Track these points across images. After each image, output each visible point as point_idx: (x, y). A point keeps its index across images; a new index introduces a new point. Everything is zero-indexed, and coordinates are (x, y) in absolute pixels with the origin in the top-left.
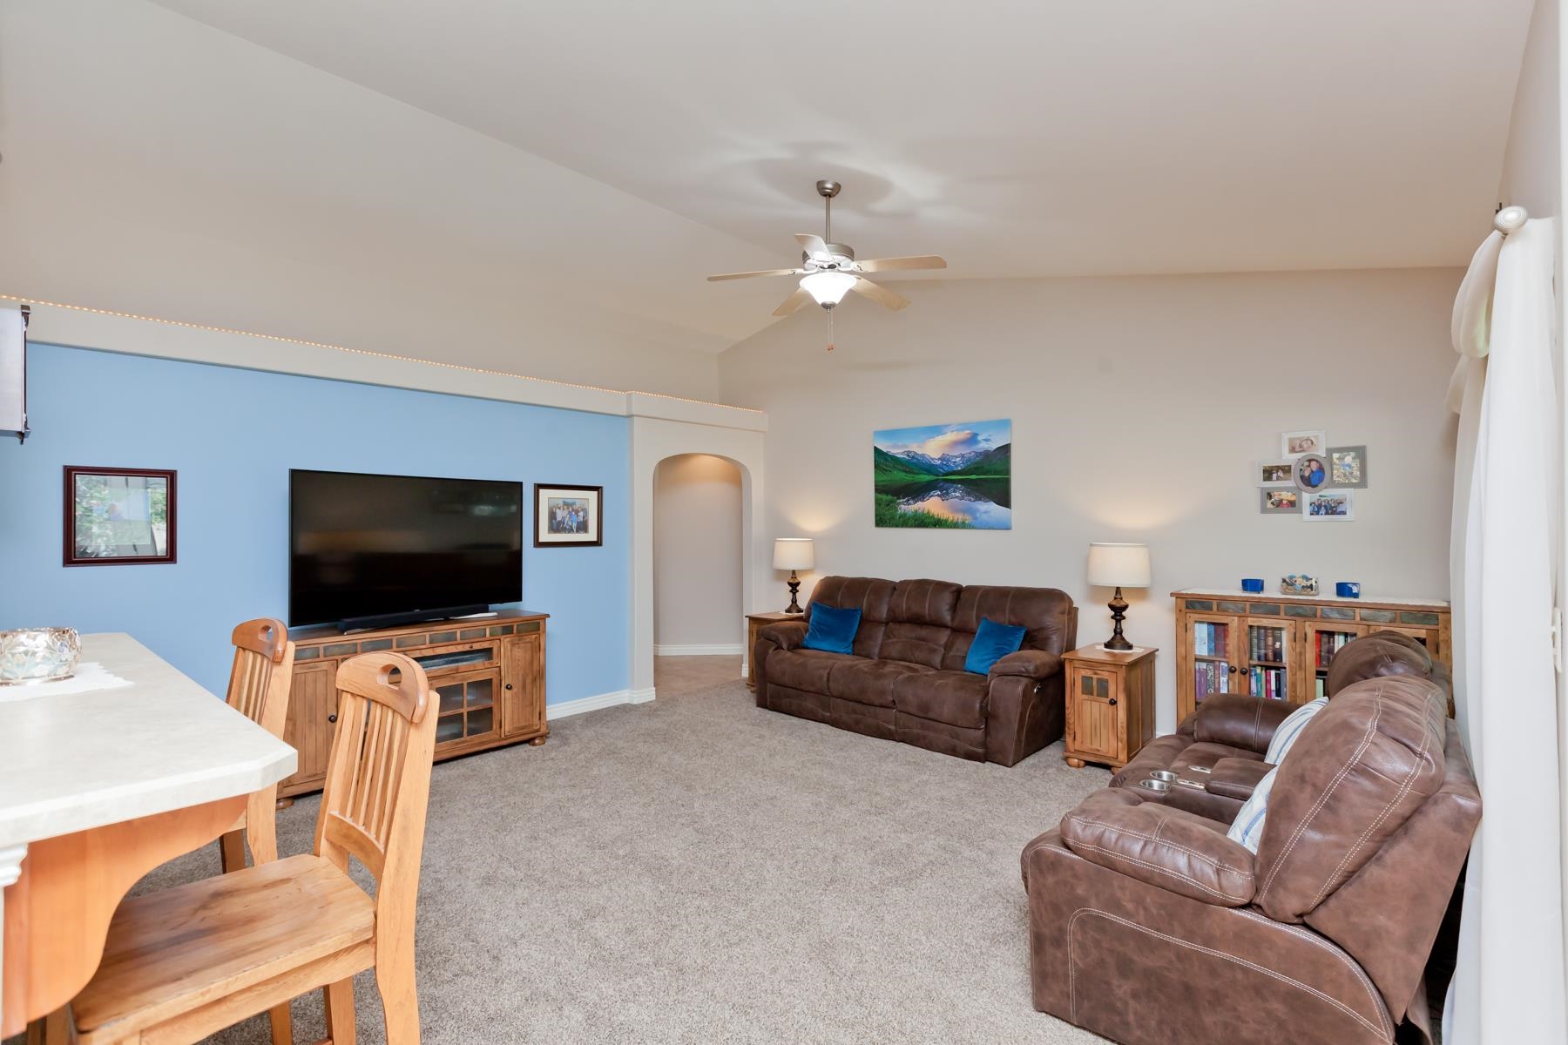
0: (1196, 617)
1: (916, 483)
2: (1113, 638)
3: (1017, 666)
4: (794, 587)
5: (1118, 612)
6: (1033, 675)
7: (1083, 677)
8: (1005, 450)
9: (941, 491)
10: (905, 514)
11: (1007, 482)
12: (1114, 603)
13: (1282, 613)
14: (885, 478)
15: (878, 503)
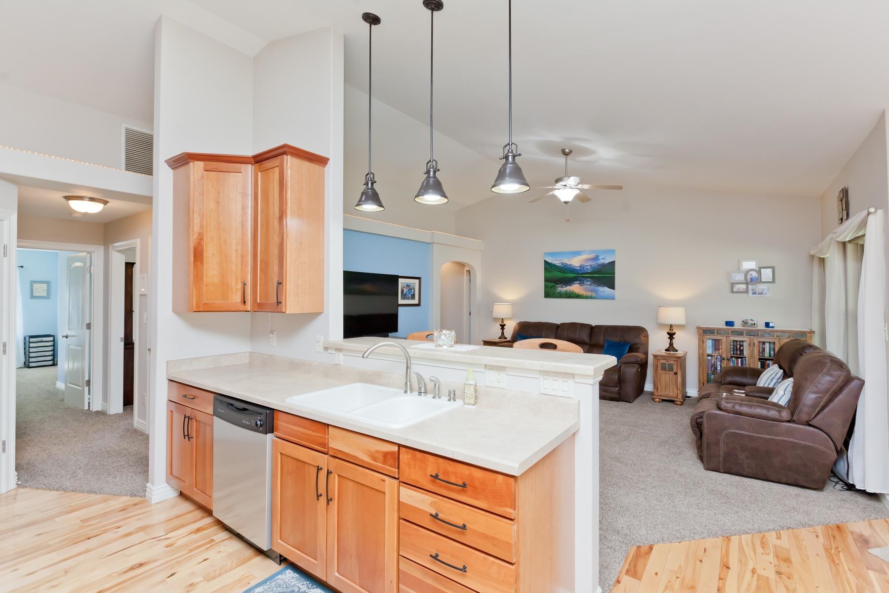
0: (708, 337)
1: (567, 278)
2: (669, 347)
3: (632, 360)
4: (503, 326)
5: (671, 336)
6: (640, 363)
7: (662, 363)
8: (613, 263)
10: (560, 292)
11: (614, 278)
12: (669, 332)
13: (744, 334)
14: (548, 274)
15: (546, 287)
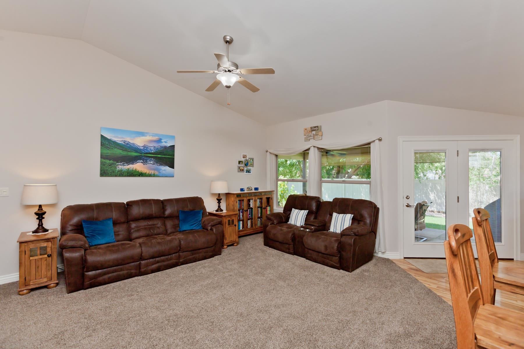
0: (237, 199)
1: (129, 156)
2: (218, 209)
4: (40, 215)
5: (219, 201)
7: (228, 220)
8: (173, 147)
9: (143, 160)
10: (121, 170)
11: (173, 159)
12: (218, 198)
13: (249, 196)
15: (102, 164)
